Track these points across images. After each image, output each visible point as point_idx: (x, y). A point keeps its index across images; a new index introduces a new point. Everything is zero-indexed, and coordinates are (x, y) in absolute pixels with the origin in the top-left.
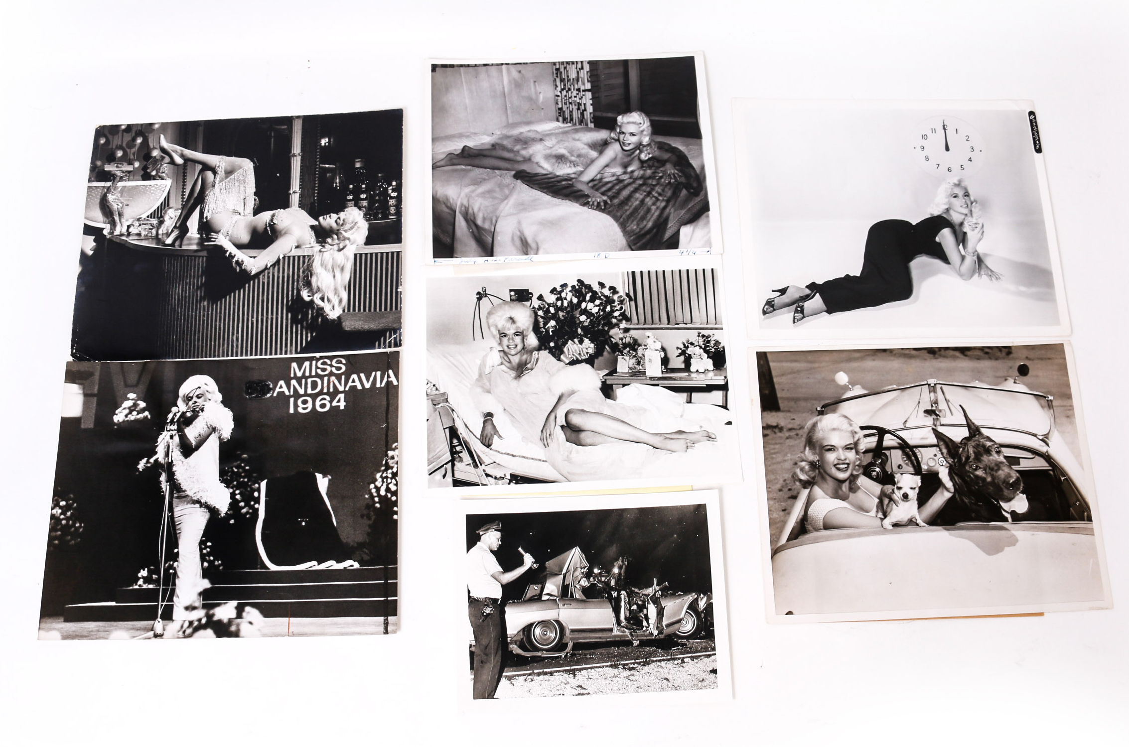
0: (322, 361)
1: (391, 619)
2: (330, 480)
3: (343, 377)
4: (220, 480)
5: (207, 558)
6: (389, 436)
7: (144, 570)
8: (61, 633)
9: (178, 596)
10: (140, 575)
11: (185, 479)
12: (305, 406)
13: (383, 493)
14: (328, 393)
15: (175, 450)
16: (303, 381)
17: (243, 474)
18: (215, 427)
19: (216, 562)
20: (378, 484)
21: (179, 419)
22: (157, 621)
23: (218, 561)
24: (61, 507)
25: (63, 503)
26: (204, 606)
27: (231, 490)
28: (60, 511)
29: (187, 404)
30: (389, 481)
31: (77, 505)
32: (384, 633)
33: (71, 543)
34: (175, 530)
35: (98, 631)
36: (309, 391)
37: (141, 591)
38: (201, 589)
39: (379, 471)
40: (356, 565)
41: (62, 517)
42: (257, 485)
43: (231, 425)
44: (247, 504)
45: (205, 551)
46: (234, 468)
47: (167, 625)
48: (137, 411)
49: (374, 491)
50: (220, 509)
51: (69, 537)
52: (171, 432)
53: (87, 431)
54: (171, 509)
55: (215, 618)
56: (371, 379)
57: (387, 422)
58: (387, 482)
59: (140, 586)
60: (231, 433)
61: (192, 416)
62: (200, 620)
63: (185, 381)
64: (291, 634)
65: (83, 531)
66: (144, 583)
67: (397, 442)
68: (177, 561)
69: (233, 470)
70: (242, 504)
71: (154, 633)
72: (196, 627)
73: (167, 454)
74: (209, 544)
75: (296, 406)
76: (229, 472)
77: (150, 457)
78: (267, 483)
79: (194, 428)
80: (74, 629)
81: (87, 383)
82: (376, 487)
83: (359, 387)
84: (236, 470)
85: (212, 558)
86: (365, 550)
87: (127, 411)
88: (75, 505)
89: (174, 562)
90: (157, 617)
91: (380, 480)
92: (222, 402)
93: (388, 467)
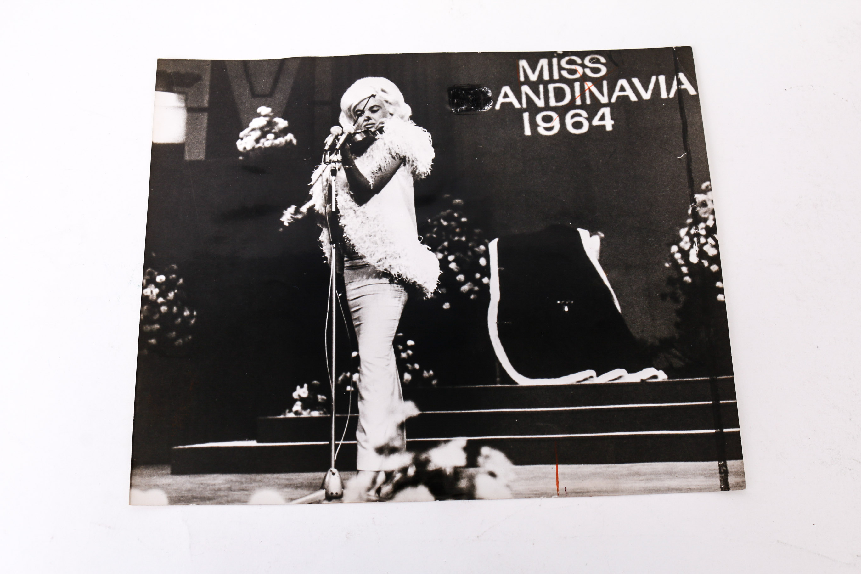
0: (567, 58)
1: (730, 464)
2: (602, 240)
3: (605, 83)
4: (420, 239)
5: (409, 365)
6: (694, 171)
7: (302, 387)
8: (166, 493)
9: (364, 430)
10: (295, 395)
11: (362, 239)
12: (548, 125)
13: (694, 259)
14: (583, 106)
15: (340, 192)
16: (541, 88)
17: (458, 230)
18: (405, 157)
19: (425, 372)
20: (685, 244)
21: (343, 145)
22: (329, 473)
23: (428, 371)
24: (157, 285)
25: (161, 278)
26: (410, 447)
27: (440, 256)
28: (156, 291)
29: (355, 122)
30: (703, 240)
31: (184, 281)
32: (722, 489)
33: (177, 343)
34: (350, 320)
35: (230, 489)
36: (553, 103)
37: (299, 421)
38: (402, 418)
39: (683, 225)
40: (662, 376)
41: (161, 300)
42: (482, 247)
43: (432, 154)
44: (469, 278)
45: (404, 355)
46: (442, 221)
47: (348, 479)
48: (275, 133)
49: (678, 256)
50: (425, 286)
51: (174, 333)
52: (333, 165)
53: (194, 164)
54: (341, 287)
55: (432, 467)
56: (651, 86)
57: (686, 149)
58: (699, 242)
59: (296, 413)
60: (432, 166)
61: (364, 139)
62: (404, 470)
63: (349, 86)
64: (562, 492)
65: (196, 322)
66: (304, 408)
67: (709, 180)
68: (358, 372)
69: (441, 224)
70: (461, 277)
71: (327, 493)
72: (398, 481)
73: (328, 199)
74: (410, 343)
75: (534, 125)
76: (434, 226)
77: (300, 204)
78: (499, 245)
79: (370, 158)
80: (189, 486)
81: (191, 91)
82: (681, 250)
83: (633, 98)
84: (445, 223)
85: (417, 366)
86: (674, 351)
87: (258, 134)
88: (181, 281)
89: (353, 373)
90: (330, 466)
91: (687, 239)
92: (412, 118)
93: (697, 219)
